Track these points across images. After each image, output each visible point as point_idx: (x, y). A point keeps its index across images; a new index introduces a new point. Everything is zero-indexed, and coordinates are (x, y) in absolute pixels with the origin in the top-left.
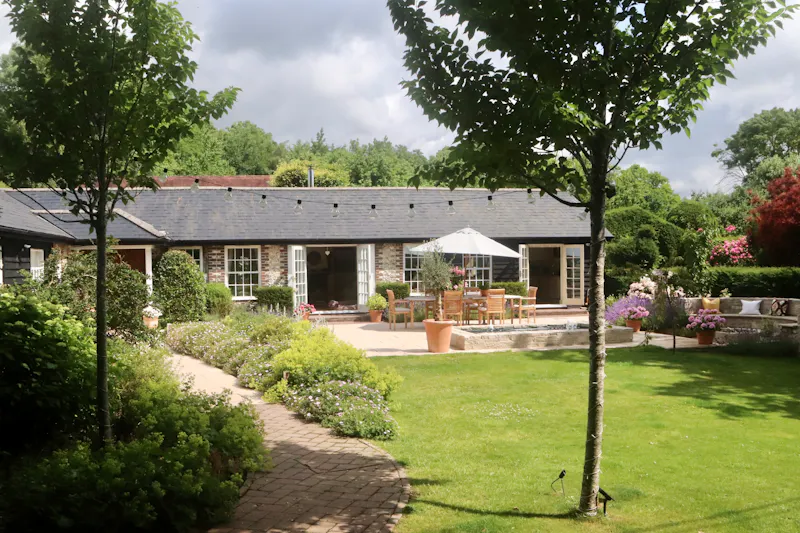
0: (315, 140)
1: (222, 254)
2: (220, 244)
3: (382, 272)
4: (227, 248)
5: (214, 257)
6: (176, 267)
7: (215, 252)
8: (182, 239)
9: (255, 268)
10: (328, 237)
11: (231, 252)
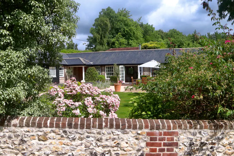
0: (193, 33)
1: (105, 68)
2: (104, 65)
3: (145, 73)
4: (106, 66)
5: (103, 69)
6: (89, 71)
7: (103, 67)
8: (95, 64)
9: (112, 71)
10: (130, 63)
11: (107, 67)
